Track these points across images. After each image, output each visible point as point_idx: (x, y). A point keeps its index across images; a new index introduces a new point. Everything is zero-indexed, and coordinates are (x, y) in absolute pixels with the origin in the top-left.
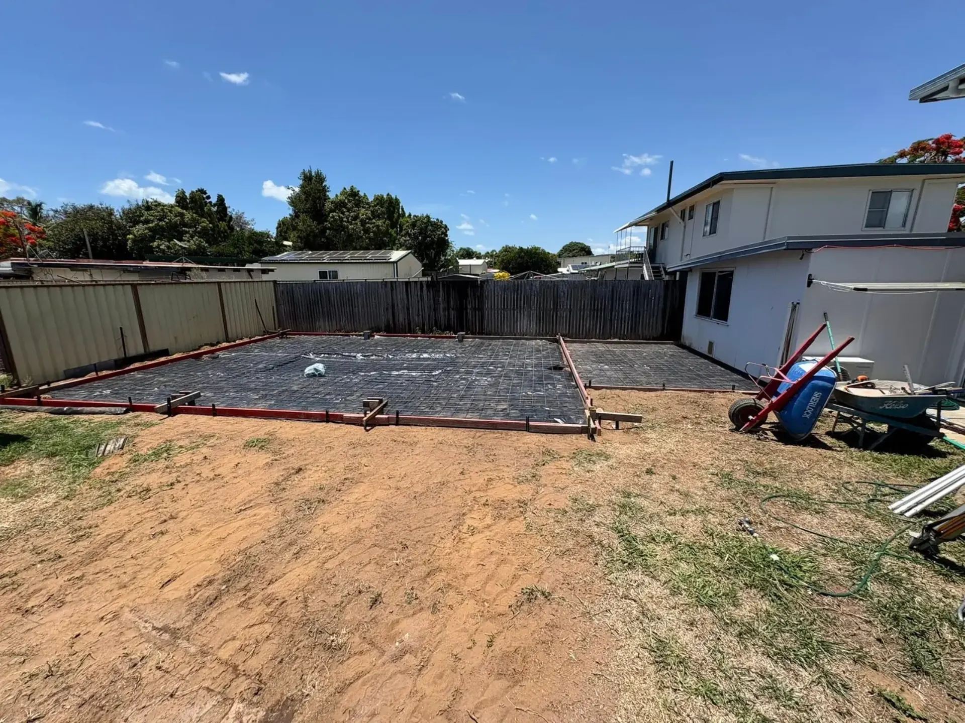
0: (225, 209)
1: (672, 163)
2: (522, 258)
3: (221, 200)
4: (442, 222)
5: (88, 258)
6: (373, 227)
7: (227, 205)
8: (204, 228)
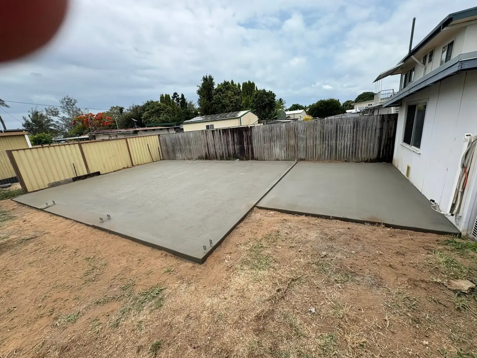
0: (185, 100)
1: (414, 19)
2: (322, 106)
3: (183, 96)
4: (271, 92)
5: (117, 129)
6: (234, 100)
7: (185, 98)
8: (168, 110)
